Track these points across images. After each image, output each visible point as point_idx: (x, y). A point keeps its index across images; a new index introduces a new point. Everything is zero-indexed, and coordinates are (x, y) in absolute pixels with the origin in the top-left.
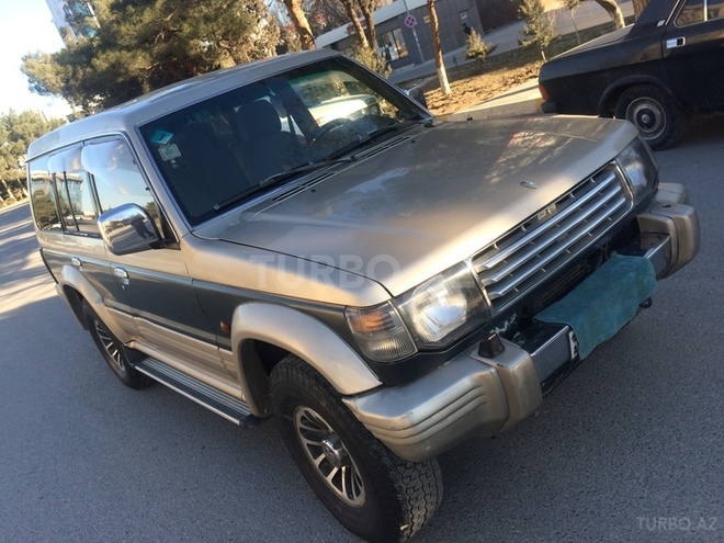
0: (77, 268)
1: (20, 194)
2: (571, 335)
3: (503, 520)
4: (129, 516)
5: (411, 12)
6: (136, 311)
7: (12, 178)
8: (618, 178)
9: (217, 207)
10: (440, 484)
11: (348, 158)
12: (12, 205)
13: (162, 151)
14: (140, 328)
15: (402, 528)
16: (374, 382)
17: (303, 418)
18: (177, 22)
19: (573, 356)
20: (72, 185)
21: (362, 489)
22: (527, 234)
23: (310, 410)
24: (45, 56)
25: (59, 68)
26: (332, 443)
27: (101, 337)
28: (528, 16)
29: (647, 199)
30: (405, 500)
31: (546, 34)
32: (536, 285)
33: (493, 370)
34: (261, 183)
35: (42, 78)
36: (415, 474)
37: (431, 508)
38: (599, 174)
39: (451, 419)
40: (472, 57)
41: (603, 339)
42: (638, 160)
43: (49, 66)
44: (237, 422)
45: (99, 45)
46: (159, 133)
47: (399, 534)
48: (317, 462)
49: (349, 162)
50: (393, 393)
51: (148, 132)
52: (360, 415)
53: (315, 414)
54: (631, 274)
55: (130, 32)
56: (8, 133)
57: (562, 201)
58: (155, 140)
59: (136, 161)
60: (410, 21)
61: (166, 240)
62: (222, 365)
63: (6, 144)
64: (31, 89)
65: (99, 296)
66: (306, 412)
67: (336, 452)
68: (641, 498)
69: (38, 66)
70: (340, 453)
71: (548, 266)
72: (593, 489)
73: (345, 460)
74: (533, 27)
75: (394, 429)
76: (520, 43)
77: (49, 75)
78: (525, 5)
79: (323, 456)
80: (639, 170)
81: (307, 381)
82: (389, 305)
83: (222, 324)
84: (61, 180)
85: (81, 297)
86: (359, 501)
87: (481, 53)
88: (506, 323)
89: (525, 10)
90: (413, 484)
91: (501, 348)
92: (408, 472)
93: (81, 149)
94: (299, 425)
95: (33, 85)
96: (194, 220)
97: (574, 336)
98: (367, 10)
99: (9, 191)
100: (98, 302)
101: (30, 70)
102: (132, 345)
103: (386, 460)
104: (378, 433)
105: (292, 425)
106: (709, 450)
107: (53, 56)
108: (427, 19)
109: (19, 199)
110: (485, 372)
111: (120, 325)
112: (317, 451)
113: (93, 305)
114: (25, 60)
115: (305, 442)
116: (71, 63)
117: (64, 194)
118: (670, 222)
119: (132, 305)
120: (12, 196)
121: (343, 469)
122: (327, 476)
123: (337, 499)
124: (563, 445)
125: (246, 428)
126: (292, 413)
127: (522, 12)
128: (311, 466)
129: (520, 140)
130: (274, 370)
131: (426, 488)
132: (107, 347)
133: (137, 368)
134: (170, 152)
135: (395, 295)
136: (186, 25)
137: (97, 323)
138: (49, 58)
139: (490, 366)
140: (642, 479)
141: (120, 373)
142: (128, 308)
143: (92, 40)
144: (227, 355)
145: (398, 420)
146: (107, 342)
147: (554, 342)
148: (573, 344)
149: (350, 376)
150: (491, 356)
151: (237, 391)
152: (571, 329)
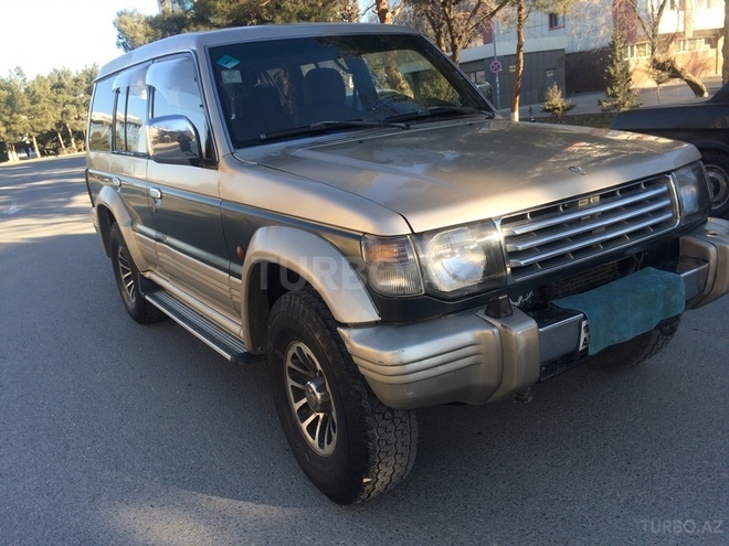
0: (116, 188)
1: (82, 146)
2: (584, 323)
3: (469, 507)
4: (100, 428)
5: (499, 58)
6: (160, 235)
7: (78, 129)
8: (668, 194)
9: (263, 137)
10: (414, 448)
11: (403, 125)
12: (72, 154)
13: (225, 74)
14: (160, 254)
15: (365, 480)
16: (372, 315)
17: (294, 356)
18: (272, 13)
19: (581, 348)
20: (130, 129)
21: (334, 436)
22: (563, 214)
23: (303, 346)
24: (139, 16)
25: (150, 29)
26: (316, 384)
27: (121, 265)
28: (614, 78)
29: (694, 225)
30: (375, 451)
31: (628, 99)
32: (560, 267)
33: (496, 330)
34: (312, 125)
35: (132, 35)
36: (391, 427)
37: (399, 470)
38: (651, 182)
39: (441, 369)
40: (549, 111)
41: (617, 341)
42: (694, 184)
43: (140, 27)
44: (228, 357)
45: (192, 18)
46: (226, 57)
47: (361, 486)
48: (297, 406)
49: (404, 129)
50: (390, 330)
51: (216, 54)
52: (352, 346)
53: (307, 351)
54: (660, 286)
55: (225, 9)
56: (86, 85)
57: (607, 195)
58: (221, 62)
59: (198, 79)
60: (496, 67)
61: (207, 160)
62: (228, 295)
63: (82, 95)
64: (118, 45)
65: (129, 219)
66: (299, 349)
67: (318, 395)
68: (617, 517)
69: (130, 24)
70: (322, 397)
71: (576, 252)
72: (570, 499)
73: (325, 407)
74: (617, 89)
75: (381, 364)
76: (600, 104)
77: (138, 35)
78: (613, 66)
79: (304, 401)
80: (693, 193)
81: (308, 312)
82: (407, 241)
83: (239, 249)
84: (121, 122)
85: (113, 219)
86: (329, 449)
87: (558, 109)
88: (521, 298)
89: (612, 72)
90: (386, 436)
91: (509, 312)
92: (385, 423)
93: (147, 68)
94: (289, 363)
95: (121, 41)
96: (238, 142)
97: (587, 326)
98: (457, 41)
99: (73, 140)
100: (125, 225)
101: (123, 26)
102: (148, 275)
103: (366, 404)
104: (365, 368)
105: (281, 362)
106: (700, 490)
107: (147, 19)
108: (512, 69)
109: (80, 150)
110: (488, 332)
111: (142, 251)
112: (299, 394)
113: (122, 228)
114: (120, 14)
115: (290, 382)
116: (161, 28)
117: (122, 135)
118: (712, 250)
119: (157, 229)
120: (74, 145)
121: (321, 415)
122: (303, 422)
123: (307, 446)
124: (549, 454)
125: (236, 363)
126: (284, 350)
127: (609, 73)
128: (290, 408)
129: (577, 149)
130: (278, 301)
131: (399, 446)
132: (124, 277)
133: (147, 297)
134: (233, 77)
135: (416, 231)
136: (279, 17)
137: (121, 249)
138: (143, 19)
139: (494, 326)
140: (622, 501)
141: (129, 304)
142: (153, 233)
143: (186, 12)
144: (236, 283)
145: (388, 356)
146: (125, 271)
147: (565, 325)
148: (583, 335)
149: (351, 306)
150: (497, 317)
151: (236, 327)
152: (585, 318)
